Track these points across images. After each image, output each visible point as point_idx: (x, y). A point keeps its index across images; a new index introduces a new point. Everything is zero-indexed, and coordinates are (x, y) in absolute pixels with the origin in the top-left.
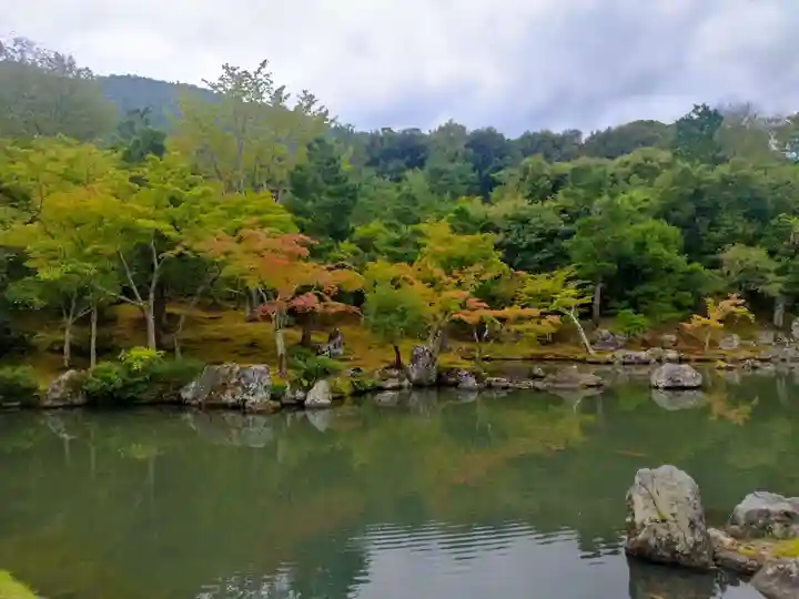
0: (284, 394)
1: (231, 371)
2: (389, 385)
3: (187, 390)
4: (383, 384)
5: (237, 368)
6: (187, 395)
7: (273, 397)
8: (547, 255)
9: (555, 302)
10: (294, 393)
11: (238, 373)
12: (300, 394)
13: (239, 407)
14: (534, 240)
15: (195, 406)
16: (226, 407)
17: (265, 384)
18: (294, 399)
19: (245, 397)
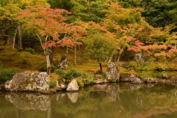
0: (55, 85)
1: (30, 75)
2: (98, 82)
3: (8, 84)
4: (95, 81)
5: (33, 74)
6: (8, 87)
7: (51, 87)
8: (160, 18)
9: (167, 42)
10: (60, 85)
11: (33, 76)
12: (63, 86)
13: (35, 92)
14: (154, 10)
15: (12, 91)
16: (28, 92)
17: (47, 81)
18: (60, 88)
19: (38, 87)
